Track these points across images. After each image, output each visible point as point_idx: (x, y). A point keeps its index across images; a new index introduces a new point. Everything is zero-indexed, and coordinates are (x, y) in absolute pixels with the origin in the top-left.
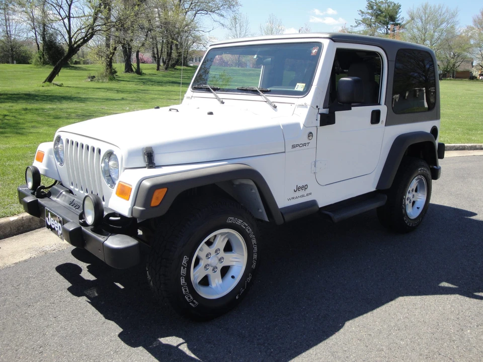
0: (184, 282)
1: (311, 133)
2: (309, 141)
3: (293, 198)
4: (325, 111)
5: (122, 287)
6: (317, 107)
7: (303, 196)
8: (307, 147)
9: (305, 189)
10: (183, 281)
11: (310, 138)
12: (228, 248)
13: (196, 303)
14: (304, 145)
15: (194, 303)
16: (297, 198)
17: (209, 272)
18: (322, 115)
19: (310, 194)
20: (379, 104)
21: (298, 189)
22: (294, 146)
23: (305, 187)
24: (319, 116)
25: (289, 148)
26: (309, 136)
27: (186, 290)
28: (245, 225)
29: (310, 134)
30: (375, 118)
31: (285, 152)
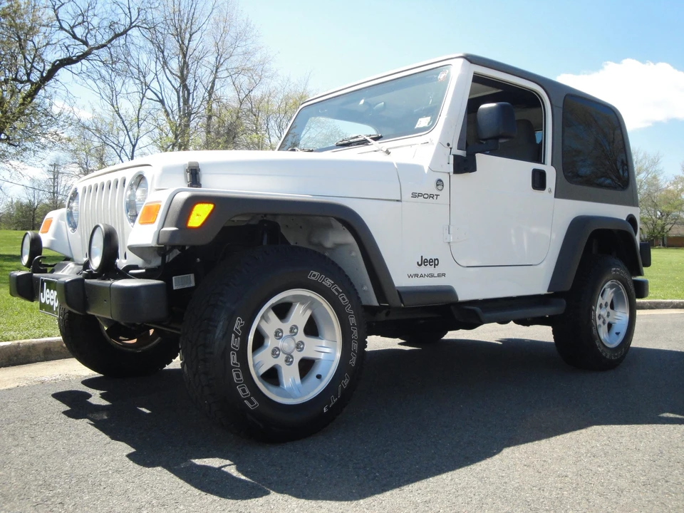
0: (235, 362)
1: (440, 180)
2: (438, 193)
3: (416, 275)
4: (462, 153)
5: (148, 412)
6: (448, 145)
7: (432, 276)
8: (434, 201)
9: (435, 265)
10: (233, 359)
11: (440, 187)
12: (312, 329)
13: (256, 402)
14: (431, 196)
15: (252, 403)
16: (422, 276)
17: (280, 361)
18: (456, 157)
19: (444, 275)
20: (544, 163)
21: (424, 262)
22: (415, 195)
23: (434, 262)
24: (452, 157)
25: (407, 196)
26: (437, 185)
27: (238, 376)
28: (337, 290)
29: (439, 183)
30: (539, 181)
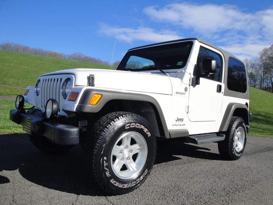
31: (172, 95)
